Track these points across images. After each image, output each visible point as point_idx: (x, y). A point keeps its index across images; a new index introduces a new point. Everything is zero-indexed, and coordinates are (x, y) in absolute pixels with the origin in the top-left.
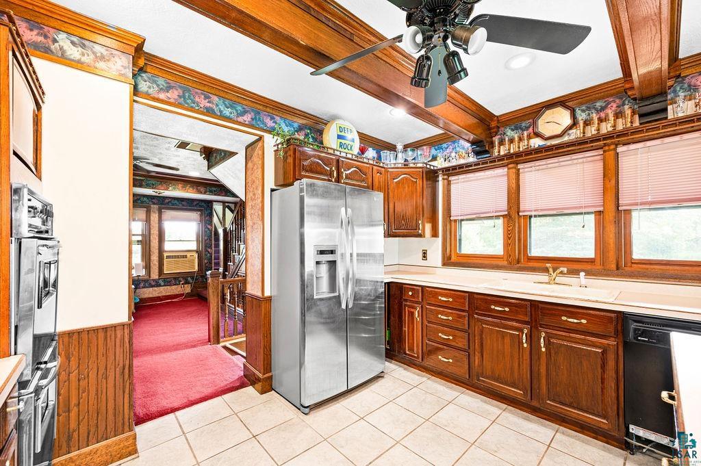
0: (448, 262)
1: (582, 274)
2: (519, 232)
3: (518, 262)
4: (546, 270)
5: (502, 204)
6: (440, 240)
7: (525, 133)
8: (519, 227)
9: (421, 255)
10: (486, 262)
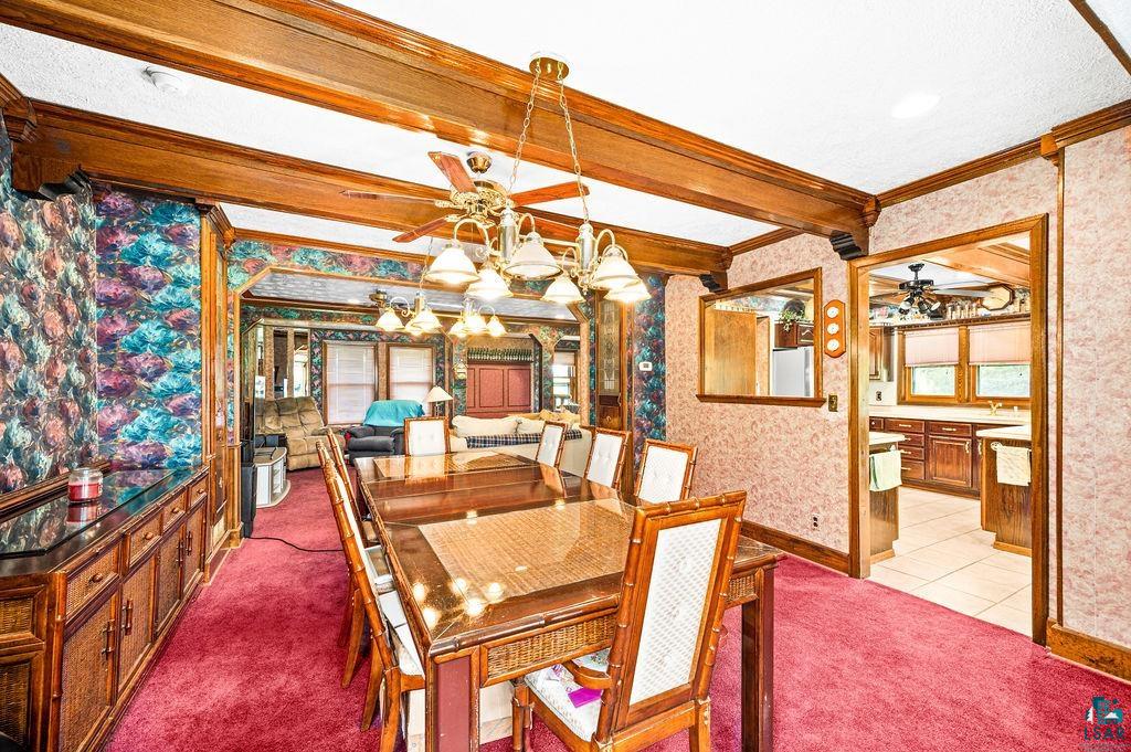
0: (902, 401)
1: (1016, 408)
2: (969, 378)
3: (968, 401)
4: (989, 406)
5: (955, 357)
6: (894, 384)
7: (974, 305)
8: (969, 375)
9: (875, 396)
10: (939, 401)
